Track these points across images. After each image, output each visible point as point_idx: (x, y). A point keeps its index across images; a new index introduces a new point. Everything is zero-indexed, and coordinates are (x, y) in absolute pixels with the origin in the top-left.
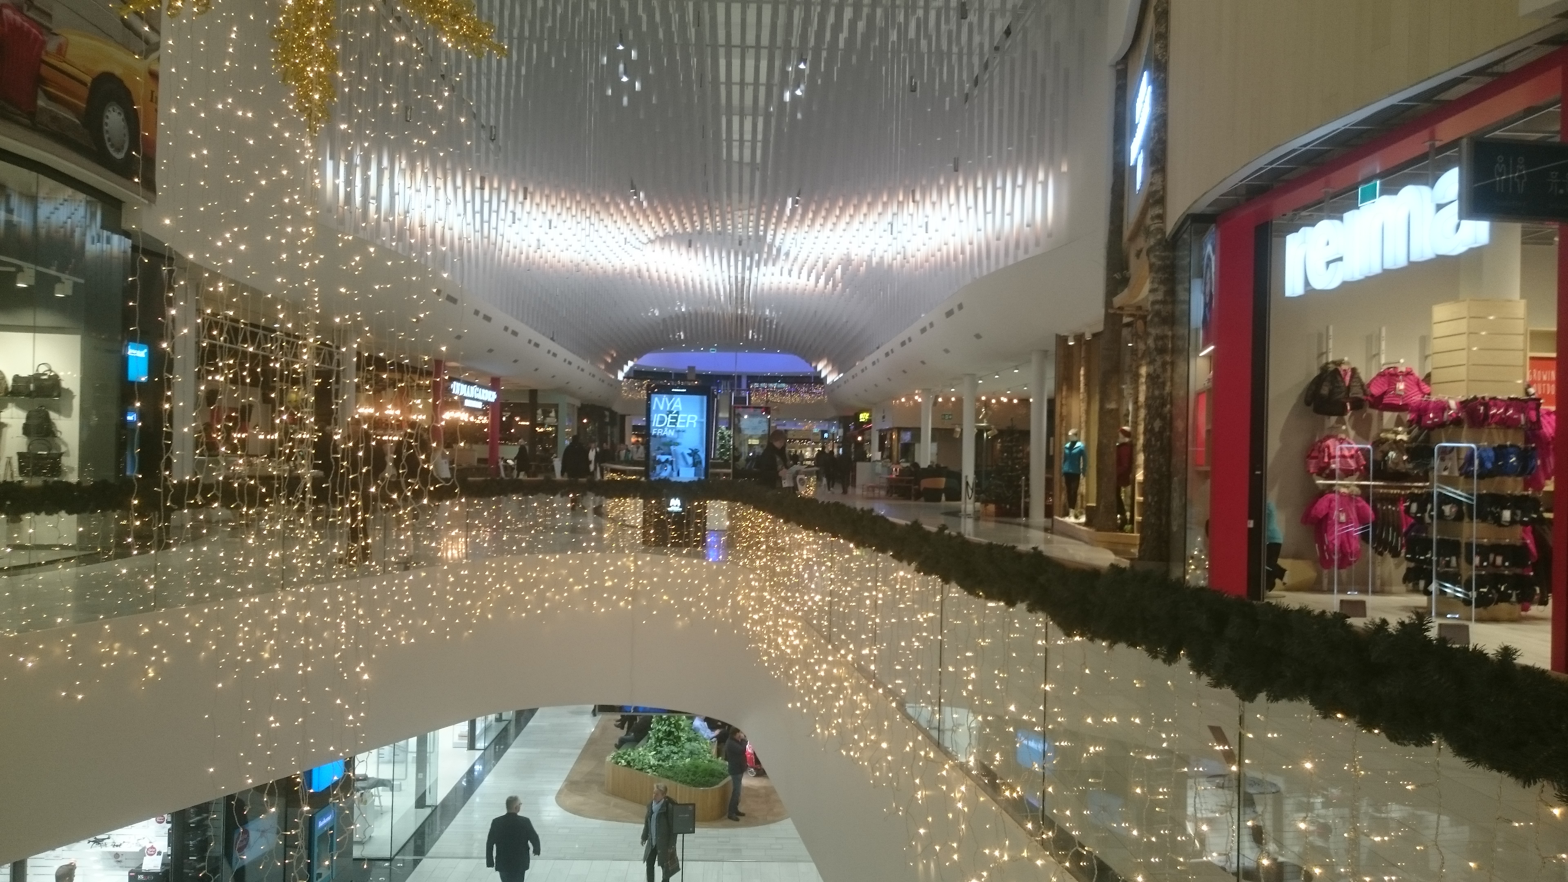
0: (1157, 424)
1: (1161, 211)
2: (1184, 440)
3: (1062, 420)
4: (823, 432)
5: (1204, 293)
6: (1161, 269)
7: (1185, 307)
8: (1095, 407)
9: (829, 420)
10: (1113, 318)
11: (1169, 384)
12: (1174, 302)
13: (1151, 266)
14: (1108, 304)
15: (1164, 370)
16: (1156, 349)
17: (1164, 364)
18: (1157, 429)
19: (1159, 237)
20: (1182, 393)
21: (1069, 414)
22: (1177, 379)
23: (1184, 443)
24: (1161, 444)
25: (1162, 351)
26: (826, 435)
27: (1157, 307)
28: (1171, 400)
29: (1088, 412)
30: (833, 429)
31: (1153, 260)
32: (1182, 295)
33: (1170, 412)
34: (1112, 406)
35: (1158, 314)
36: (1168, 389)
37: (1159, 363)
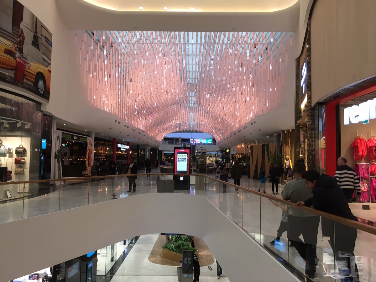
0: (311, 157)
1: (310, 101)
2: (318, 161)
3: (284, 153)
4: (216, 154)
5: (322, 122)
6: (310, 116)
7: (318, 126)
8: (293, 149)
9: (218, 151)
10: (298, 127)
11: (314, 146)
12: (314, 125)
13: (308, 115)
14: (296, 123)
15: (312, 142)
16: (310, 137)
17: (312, 141)
18: (311, 158)
19: (310, 107)
20: (317, 148)
21: (286, 151)
22: (316, 145)
23: (318, 162)
24: (312, 162)
25: (311, 137)
26: (216, 155)
27: (310, 126)
28: (314, 150)
29: (291, 151)
30: (219, 154)
31: (308, 113)
32: (316, 123)
33: (314, 153)
34: (298, 150)
35: (310, 128)
36: (313, 147)
37: (311, 141)
